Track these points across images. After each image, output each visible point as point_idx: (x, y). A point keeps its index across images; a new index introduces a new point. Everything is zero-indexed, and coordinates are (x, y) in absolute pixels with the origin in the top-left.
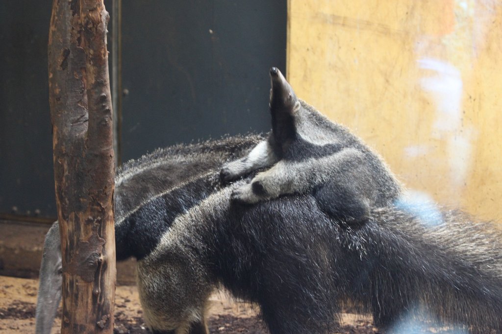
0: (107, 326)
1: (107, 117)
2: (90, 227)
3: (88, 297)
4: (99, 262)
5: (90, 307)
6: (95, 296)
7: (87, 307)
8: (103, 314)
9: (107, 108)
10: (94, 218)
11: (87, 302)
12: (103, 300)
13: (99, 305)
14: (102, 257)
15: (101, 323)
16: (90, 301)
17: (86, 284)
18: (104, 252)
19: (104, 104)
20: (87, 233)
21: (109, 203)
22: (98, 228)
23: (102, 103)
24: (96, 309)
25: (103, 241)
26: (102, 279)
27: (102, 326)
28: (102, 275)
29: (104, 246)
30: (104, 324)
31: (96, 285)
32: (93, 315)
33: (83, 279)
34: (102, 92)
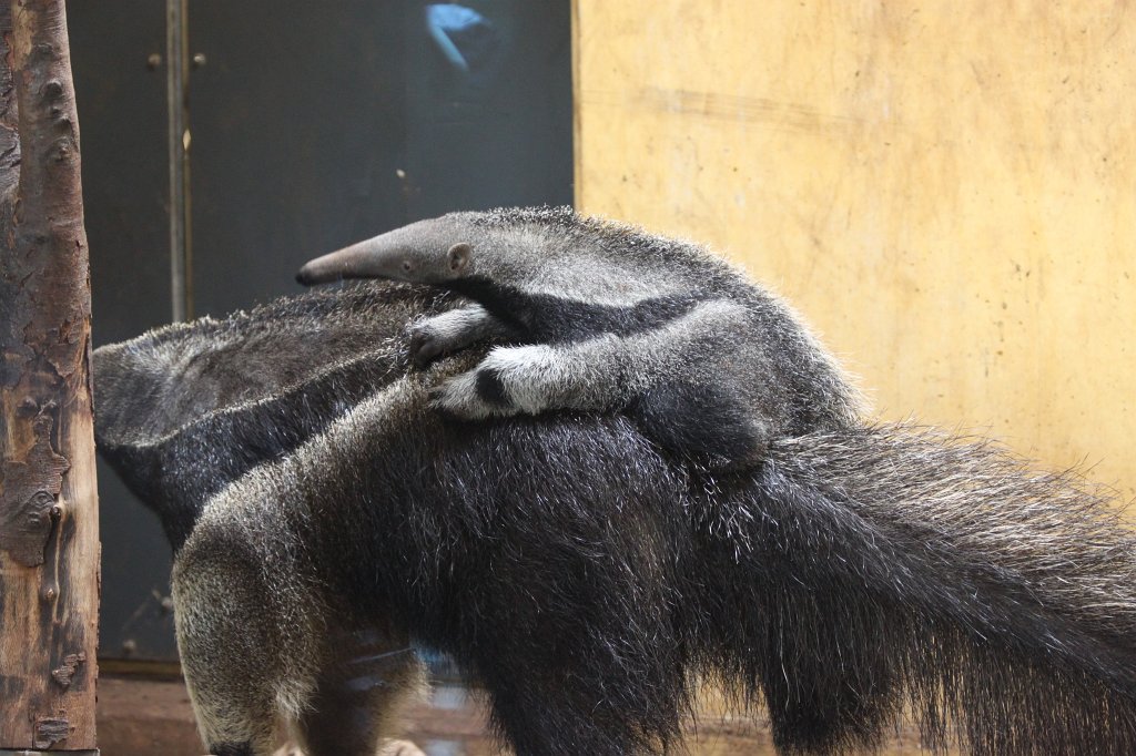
0: (79, 683)
1: (64, 141)
2: (31, 425)
3: (28, 608)
4: (55, 516)
5: (34, 631)
6: (45, 604)
7: (27, 631)
8: (66, 652)
9: (64, 117)
10: (39, 401)
11: (27, 619)
12: (66, 615)
13: (57, 627)
14: (61, 504)
15: (63, 672)
16: (33, 617)
17: (22, 573)
18: (65, 488)
19: (56, 108)
20: (21, 441)
21: (76, 366)
22: (50, 428)
23: (52, 103)
24: (50, 638)
25: (63, 464)
26: (63, 561)
27: (65, 681)
28: (63, 550)
29: (65, 474)
30: (71, 676)
31: (48, 576)
32: (41, 651)
33: (14, 559)
34: (49, 75)
